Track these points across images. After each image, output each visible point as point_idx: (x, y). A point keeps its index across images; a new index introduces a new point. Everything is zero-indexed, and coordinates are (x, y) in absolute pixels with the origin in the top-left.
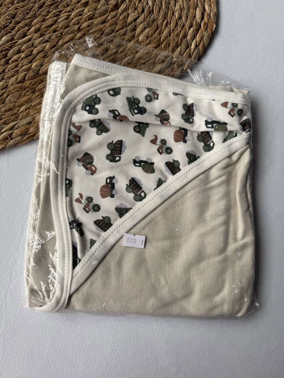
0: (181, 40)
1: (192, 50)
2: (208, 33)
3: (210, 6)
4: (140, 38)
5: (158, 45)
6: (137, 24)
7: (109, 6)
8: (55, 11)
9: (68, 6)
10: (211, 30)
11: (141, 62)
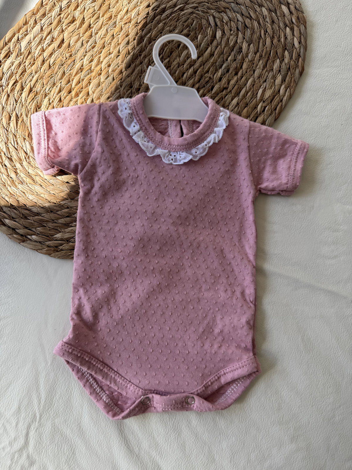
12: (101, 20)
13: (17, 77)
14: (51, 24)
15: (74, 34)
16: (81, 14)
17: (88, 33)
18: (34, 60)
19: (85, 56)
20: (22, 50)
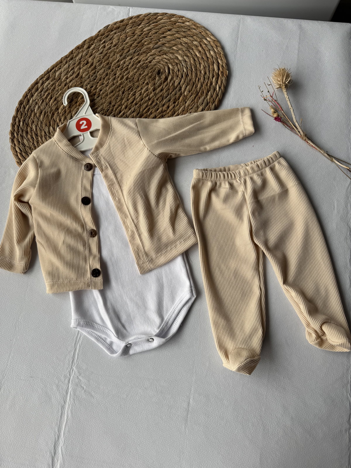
0: (210, 87)
1: (218, 91)
2: (225, 78)
3: (222, 60)
4: (185, 93)
5: (197, 95)
6: (181, 86)
7: (161, 80)
8: (132, 93)
9: (138, 87)
10: (226, 75)
11: (190, 108)
12: (103, 64)
13: (50, 91)
14: (75, 64)
15: (86, 71)
16: (92, 60)
17: (93, 71)
18: (61, 83)
19: (89, 84)
20: (56, 77)
